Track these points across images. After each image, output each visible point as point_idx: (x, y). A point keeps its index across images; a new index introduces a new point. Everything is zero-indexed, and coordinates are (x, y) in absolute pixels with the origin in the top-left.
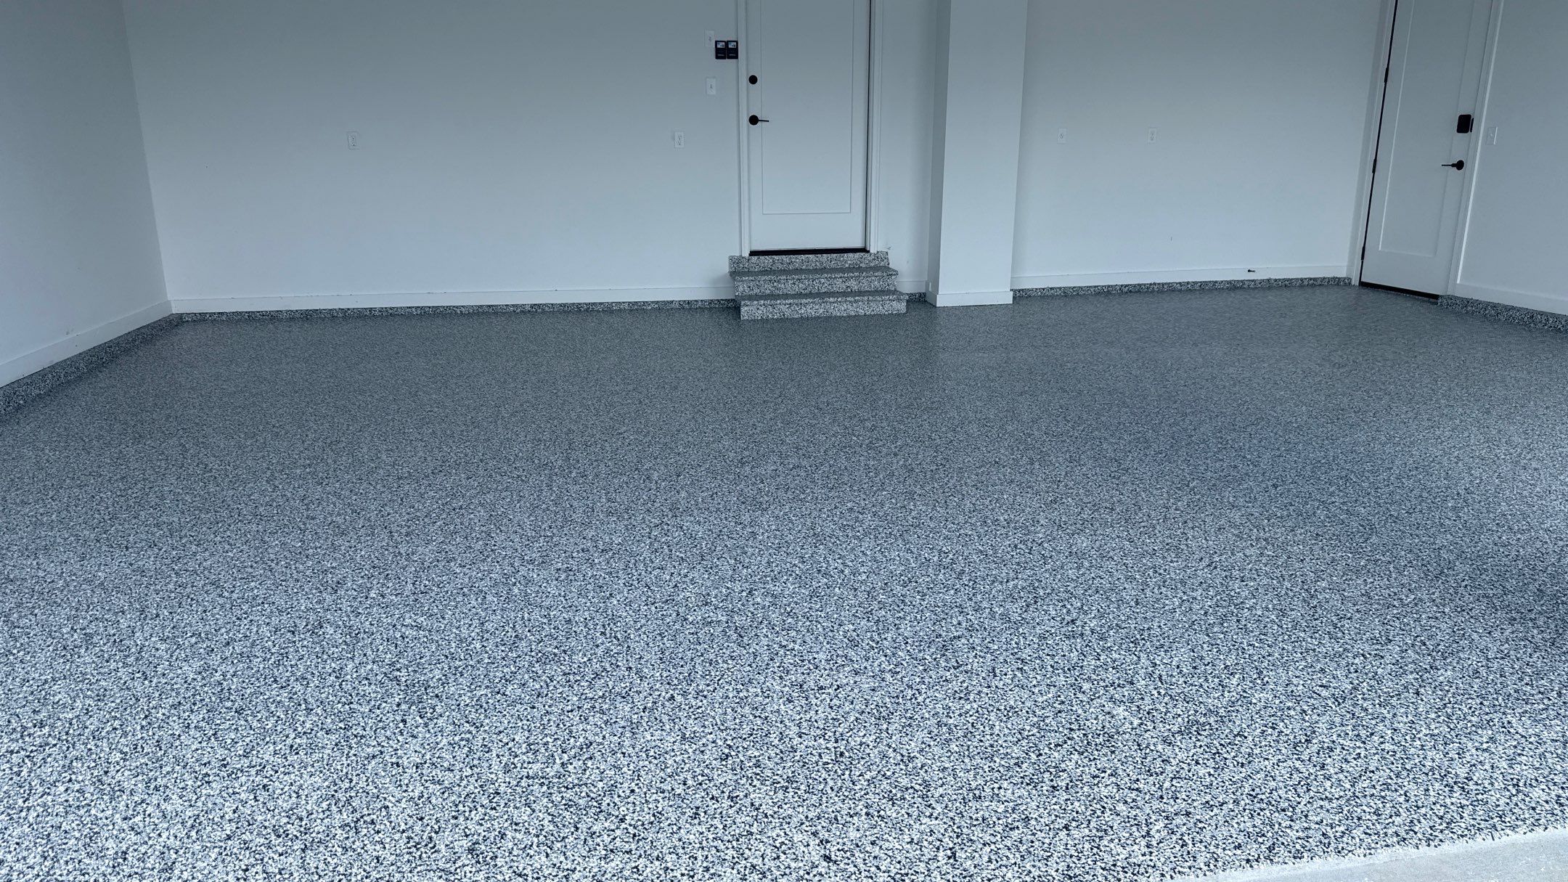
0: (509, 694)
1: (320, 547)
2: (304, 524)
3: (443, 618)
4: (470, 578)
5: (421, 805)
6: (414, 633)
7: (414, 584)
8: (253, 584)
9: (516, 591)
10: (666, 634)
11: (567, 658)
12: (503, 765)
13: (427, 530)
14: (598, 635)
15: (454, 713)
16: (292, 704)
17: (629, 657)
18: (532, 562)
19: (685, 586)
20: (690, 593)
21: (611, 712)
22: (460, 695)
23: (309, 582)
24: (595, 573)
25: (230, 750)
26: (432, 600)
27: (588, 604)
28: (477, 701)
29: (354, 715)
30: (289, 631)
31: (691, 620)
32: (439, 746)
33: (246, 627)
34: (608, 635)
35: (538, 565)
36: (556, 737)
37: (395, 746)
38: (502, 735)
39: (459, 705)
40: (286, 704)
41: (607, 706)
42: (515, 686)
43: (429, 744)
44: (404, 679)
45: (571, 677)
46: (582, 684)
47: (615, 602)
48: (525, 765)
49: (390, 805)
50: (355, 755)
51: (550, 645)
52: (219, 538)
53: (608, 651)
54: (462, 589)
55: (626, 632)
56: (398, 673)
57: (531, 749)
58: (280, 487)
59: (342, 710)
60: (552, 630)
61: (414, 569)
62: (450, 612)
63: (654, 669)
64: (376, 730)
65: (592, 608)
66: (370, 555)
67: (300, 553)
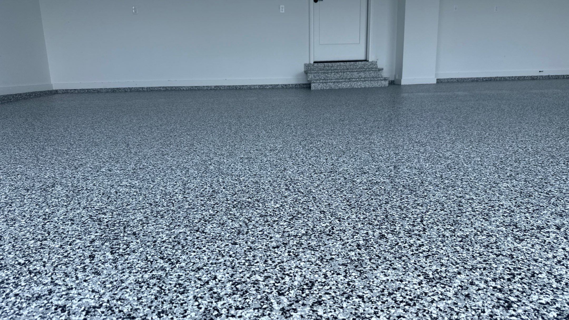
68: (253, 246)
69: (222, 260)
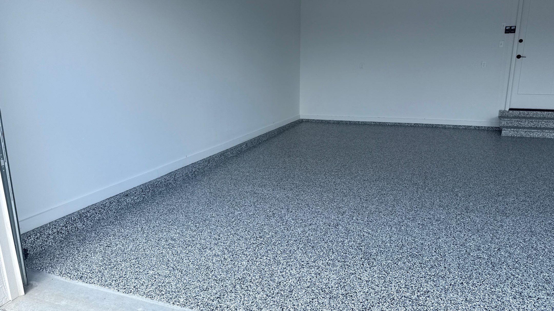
0: (399, 265)
1: (338, 199)
2: (334, 191)
3: (377, 232)
4: (387, 220)
5: (367, 295)
6: (367, 235)
7: (368, 218)
8: (318, 207)
9: (403, 228)
10: (461, 258)
11: (421, 257)
12: (396, 290)
13: (372, 200)
14: (433, 252)
15: (380, 267)
16: (328, 249)
17: (445, 263)
18: (409, 219)
19: (470, 241)
20: (472, 244)
21: (437, 282)
22: (382, 261)
23: (335, 210)
24: (433, 228)
25: (310, 259)
26: (373, 225)
27: (430, 239)
28: (388, 264)
29: (347, 258)
30: (328, 225)
31: (472, 254)
32: (374, 277)
33: (316, 221)
34: (437, 253)
35: (412, 220)
36: (415, 285)
37: (360, 272)
38: (396, 279)
39: (381, 264)
40: (327, 249)
41: (436, 279)
42: (402, 263)
43: (371, 275)
44: (363, 250)
45: (422, 265)
46: (426, 269)
47: (441, 241)
48: (404, 292)
49: (357, 292)
50: (347, 272)
51: (415, 251)
52: (309, 191)
53: (437, 259)
54: (384, 223)
55: (444, 253)
56: (362, 247)
57: (406, 287)
58: (328, 177)
59: (343, 255)
60: (416, 246)
61: (368, 213)
62: (379, 231)
63: (455, 270)
64: (354, 265)
65: (431, 241)
66: (354, 205)
67: (332, 200)
68: (414, 275)
69: (403, 277)
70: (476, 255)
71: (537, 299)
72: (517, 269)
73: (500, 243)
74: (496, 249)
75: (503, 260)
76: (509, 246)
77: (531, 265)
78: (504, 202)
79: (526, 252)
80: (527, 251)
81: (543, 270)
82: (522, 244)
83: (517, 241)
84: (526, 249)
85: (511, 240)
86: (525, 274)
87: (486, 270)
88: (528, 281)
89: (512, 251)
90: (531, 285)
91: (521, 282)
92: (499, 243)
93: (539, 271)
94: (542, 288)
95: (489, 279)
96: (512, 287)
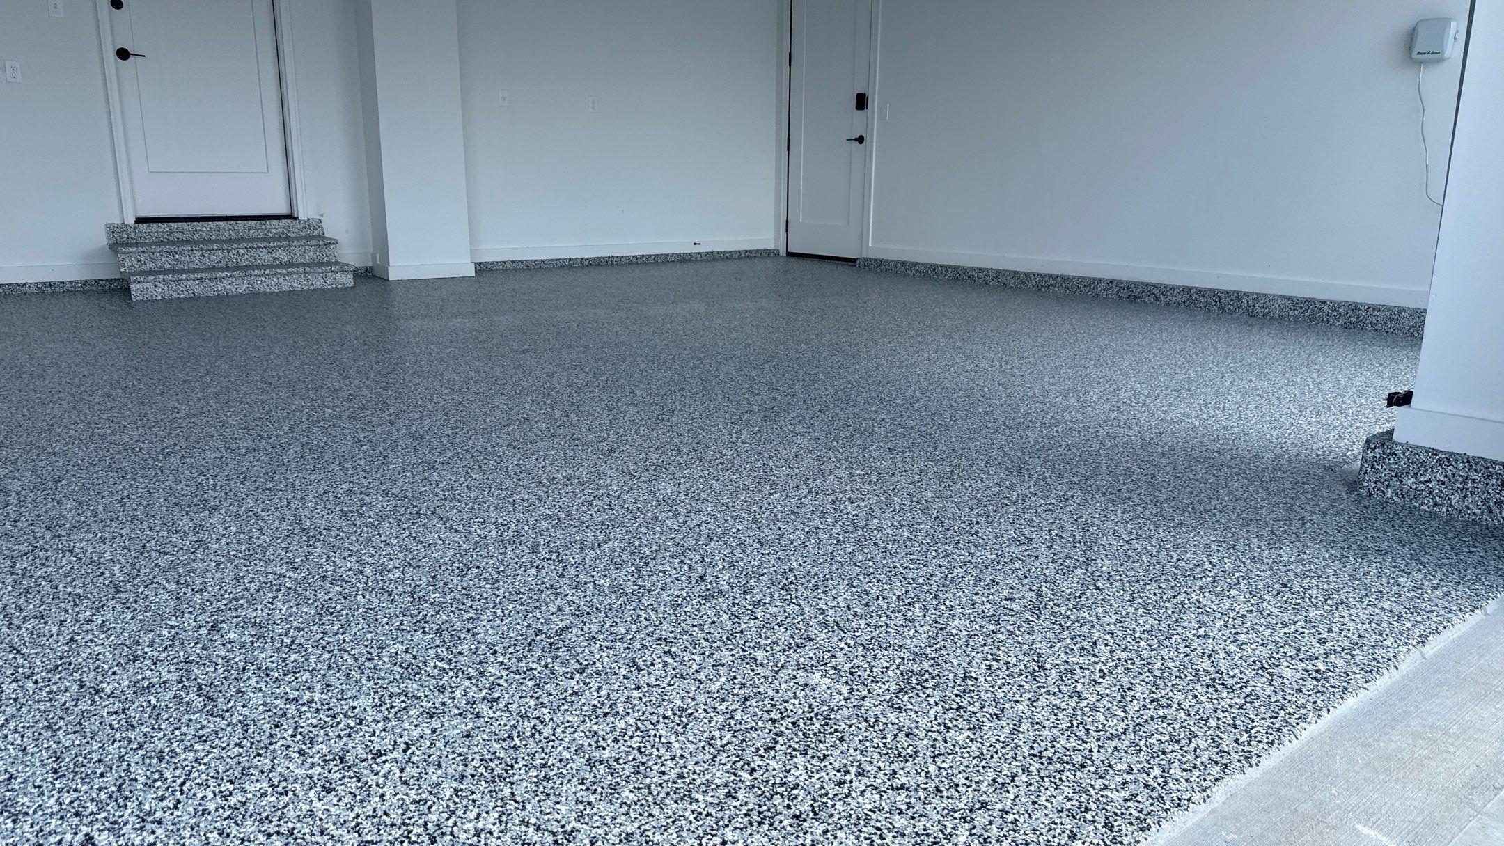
70: (127, 683)
71: (405, 751)
72: (299, 672)
73: (211, 604)
74: (204, 631)
75: (241, 657)
76: (248, 602)
77: (340, 636)
78: (190, 468)
79: (309, 599)
80: (312, 596)
81: (383, 638)
82: (287, 579)
83: (270, 576)
84: (307, 590)
85: (246, 580)
86: (331, 679)
87: (184, 729)
88: (350, 698)
89: (264, 614)
90: (365, 709)
91: (330, 713)
92: (208, 604)
93: (372, 647)
94: (403, 701)
95: (205, 760)
96: (304, 747)
